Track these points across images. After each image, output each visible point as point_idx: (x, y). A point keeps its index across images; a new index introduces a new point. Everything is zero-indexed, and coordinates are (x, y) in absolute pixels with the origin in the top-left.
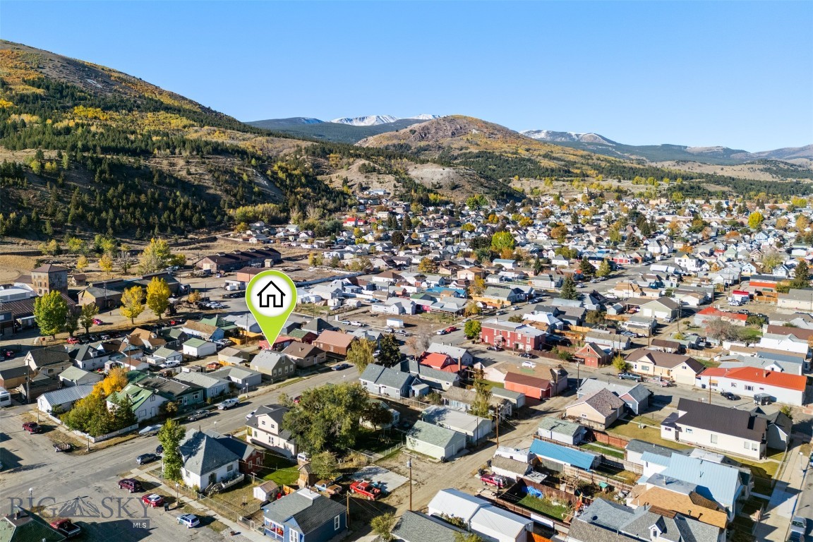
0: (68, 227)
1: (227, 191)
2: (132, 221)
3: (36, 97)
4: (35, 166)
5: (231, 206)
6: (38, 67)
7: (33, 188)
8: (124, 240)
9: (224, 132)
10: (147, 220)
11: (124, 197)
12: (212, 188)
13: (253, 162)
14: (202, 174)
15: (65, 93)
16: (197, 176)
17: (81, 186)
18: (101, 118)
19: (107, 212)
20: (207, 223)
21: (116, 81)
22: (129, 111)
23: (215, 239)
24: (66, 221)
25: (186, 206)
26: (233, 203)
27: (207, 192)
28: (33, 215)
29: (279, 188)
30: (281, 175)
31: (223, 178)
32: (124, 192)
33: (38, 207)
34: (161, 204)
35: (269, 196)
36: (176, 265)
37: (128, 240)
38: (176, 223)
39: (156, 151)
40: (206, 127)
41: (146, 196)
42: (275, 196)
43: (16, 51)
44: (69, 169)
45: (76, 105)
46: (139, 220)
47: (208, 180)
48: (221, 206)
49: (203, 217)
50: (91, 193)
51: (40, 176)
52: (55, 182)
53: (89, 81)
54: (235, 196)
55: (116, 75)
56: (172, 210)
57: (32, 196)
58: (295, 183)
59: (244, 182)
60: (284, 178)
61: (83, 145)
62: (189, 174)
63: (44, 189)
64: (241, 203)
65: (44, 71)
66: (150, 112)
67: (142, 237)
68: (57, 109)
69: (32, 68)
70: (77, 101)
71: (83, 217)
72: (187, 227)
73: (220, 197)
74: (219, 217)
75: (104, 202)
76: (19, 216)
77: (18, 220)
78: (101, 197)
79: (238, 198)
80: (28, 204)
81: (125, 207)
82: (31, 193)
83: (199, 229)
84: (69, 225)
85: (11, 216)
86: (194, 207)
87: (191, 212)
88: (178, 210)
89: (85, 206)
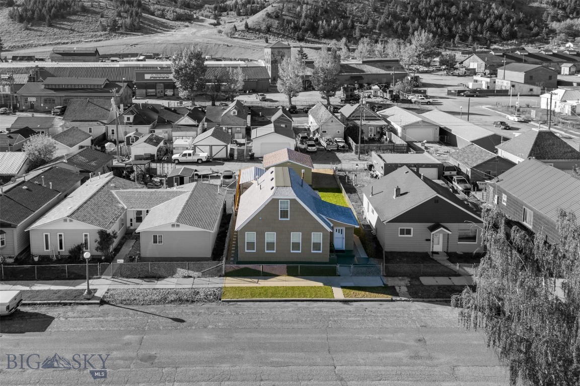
0: (375, 33)
1: (555, 4)
5: (555, 18)
11: (435, 10)
19: (413, 21)
20: (519, 34)
24: (374, 27)
25: (499, 17)
26: (559, 16)
28: (349, 22)
32: (437, 5)
33: (357, 16)
34: (470, 15)
36: (444, 65)
38: (482, 33)
41: (458, 8)
46: (442, 29)
48: (544, 19)
49: (516, 28)
50: (404, 5)
54: (564, 9)
56: (482, 22)
57: (355, 8)
64: (571, 16)
71: (390, 25)
72: (494, 37)
73: (544, 10)
74: (536, 29)
75: (414, 13)
76: (338, 23)
77: (336, 27)
78: (412, 9)
79: (568, 10)
80: (350, 14)
81: (431, 17)
82: (356, 5)
83: (508, 40)
84: (377, 31)
85: (332, 22)
86: (508, 19)
87: (503, 23)
88: (488, 21)
89: (395, 17)
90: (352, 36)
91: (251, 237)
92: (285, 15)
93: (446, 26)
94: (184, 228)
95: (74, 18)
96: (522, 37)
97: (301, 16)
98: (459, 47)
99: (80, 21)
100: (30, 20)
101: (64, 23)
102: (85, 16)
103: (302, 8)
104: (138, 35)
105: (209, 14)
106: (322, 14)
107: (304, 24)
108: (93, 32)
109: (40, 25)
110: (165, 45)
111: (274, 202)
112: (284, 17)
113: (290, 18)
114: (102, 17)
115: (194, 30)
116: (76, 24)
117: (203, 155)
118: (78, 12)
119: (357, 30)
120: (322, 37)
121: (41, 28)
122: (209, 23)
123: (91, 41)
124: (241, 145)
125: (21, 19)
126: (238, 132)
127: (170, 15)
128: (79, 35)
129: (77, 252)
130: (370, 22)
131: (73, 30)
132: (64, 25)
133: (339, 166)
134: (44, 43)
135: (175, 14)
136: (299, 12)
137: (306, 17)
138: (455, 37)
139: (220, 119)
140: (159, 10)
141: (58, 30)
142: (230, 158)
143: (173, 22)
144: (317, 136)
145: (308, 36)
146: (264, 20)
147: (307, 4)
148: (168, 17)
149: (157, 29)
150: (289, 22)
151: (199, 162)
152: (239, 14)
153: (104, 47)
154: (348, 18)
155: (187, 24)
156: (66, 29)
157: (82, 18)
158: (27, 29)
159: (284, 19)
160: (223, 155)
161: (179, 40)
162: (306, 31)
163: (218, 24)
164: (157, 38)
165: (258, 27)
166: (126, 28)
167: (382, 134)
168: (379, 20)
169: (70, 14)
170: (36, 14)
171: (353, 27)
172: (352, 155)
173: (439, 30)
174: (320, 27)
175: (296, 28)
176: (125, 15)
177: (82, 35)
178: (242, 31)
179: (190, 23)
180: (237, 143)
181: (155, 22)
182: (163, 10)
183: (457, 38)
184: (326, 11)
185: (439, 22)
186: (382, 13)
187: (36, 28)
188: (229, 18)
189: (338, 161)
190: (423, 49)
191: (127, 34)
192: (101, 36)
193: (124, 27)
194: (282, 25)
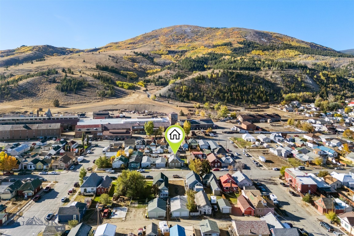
0: (212, 99)
1: (286, 86)
2: (236, 97)
3: (240, 48)
4: (209, 76)
5: (285, 92)
6: (245, 36)
7: (206, 84)
8: (230, 105)
9: (313, 57)
10: (242, 97)
11: (237, 88)
12: (280, 84)
13: (308, 72)
14: (277, 78)
15: (250, 46)
16: (275, 79)
17: (222, 83)
18: (261, 54)
19: (228, 94)
20: (269, 100)
21: (274, 38)
22: (273, 51)
23: (269, 107)
24: (212, 96)
25: (262, 92)
26: (287, 92)
27: (277, 86)
28: (202, 94)
29: (318, 84)
30: (322, 78)
31: (287, 80)
32: (238, 86)
33: (205, 91)
34: (251, 91)
35: (310, 88)
37: (231, 105)
38: (255, 99)
39: (262, 68)
40: (305, 55)
41: (247, 87)
42: (314, 89)
43: (239, 31)
44: (221, 77)
45: (253, 50)
46: (239, 97)
47: (279, 81)
48: (281, 92)
49: (268, 97)
50: (225, 86)
51: (210, 80)
52: (214, 81)
53: (262, 39)
54: (290, 88)
55: (275, 35)
56: (255, 94)
58: (330, 82)
59: (298, 81)
60: (324, 79)
61: (233, 67)
62: (272, 78)
63: (210, 84)
64: (292, 91)
65: (246, 37)
66: (282, 50)
67: (237, 104)
68: (246, 52)
69: (242, 37)
70: (254, 48)
71: (218, 95)
72: (260, 101)
73: (282, 88)
74: (276, 98)
75: (229, 89)
76: (198, 94)
77: (197, 95)
78: (228, 88)
79: (291, 89)
80: (202, 90)
81: (235, 92)
82: (205, 86)
83: (265, 102)
84: (213, 98)
85: (195, 94)
86: (266, 92)
87: (263, 95)
88: (258, 94)
89: (221, 91)
90: (203, 99)
91: (171, 164)
92: (176, 90)
93: (240, 96)
94: (162, 163)
95: (85, 89)
96: (271, 101)
97: (183, 91)
98: (245, 105)
99: (88, 91)
100: (66, 90)
101: (81, 92)
102: (90, 89)
103: (183, 87)
104: (115, 99)
105: (142, 84)
106: (191, 90)
107: (183, 94)
108: (94, 96)
109: (71, 93)
110: (128, 105)
111: (174, 159)
112: (176, 91)
113: (178, 91)
114: (97, 89)
115: (137, 95)
116: (87, 93)
117: (159, 152)
118: (86, 86)
119: (205, 98)
120: (191, 100)
121: (72, 95)
122: (143, 90)
123: (95, 102)
124: (166, 150)
125: (62, 90)
126: (165, 146)
127: (126, 87)
128: (89, 98)
129: (148, 166)
130: (210, 94)
131: (86, 96)
132: (81, 93)
133: (186, 154)
134: (76, 103)
135: (128, 86)
136: (182, 89)
137: (185, 91)
138: (243, 101)
139: (160, 143)
140: (121, 84)
141: (79, 96)
142: (164, 153)
143: (128, 90)
144: (182, 147)
145: (185, 100)
146: (167, 92)
147: (185, 85)
148: (125, 87)
149: (122, 95)
150: (178, 93)
151: (158, 154)
152: (156, 85)
153: (104, 106)
154: (201, 91)
155: (133, 91)
156: (83, 95)
157: (89, 90)
158: (66, 95)
159: (176, 92)
160: (163, 152)
161: (133, 102)
162: (184, 97)
163: (147, 90)
164: (123, 101)
165: (165, 96)
166: (109, 95)
167: (197, 147)
168: (214, 92)
169: (83, 88)
170: (68, 88)
171: (204, 96)
172: (189, 152)
173: (238, 98)
174: (190, 96)
175: (181, 96)
176: (108, 88)
177: (91, 98)
178: (158, 97)
179: (134, 90)
180: (165, 149)
181: (120, 91)
182: (122, 84)
183: (244, 102)
184: (193, 88)
185: (238, 94)
186: (216, 89)
187: (69, 95)
188: (151, 87)
189: (186, 153)
190: (224, 112)
191: (110, 98)
192: (99, 99)
193: (108, 95)
194: (175, 95)
